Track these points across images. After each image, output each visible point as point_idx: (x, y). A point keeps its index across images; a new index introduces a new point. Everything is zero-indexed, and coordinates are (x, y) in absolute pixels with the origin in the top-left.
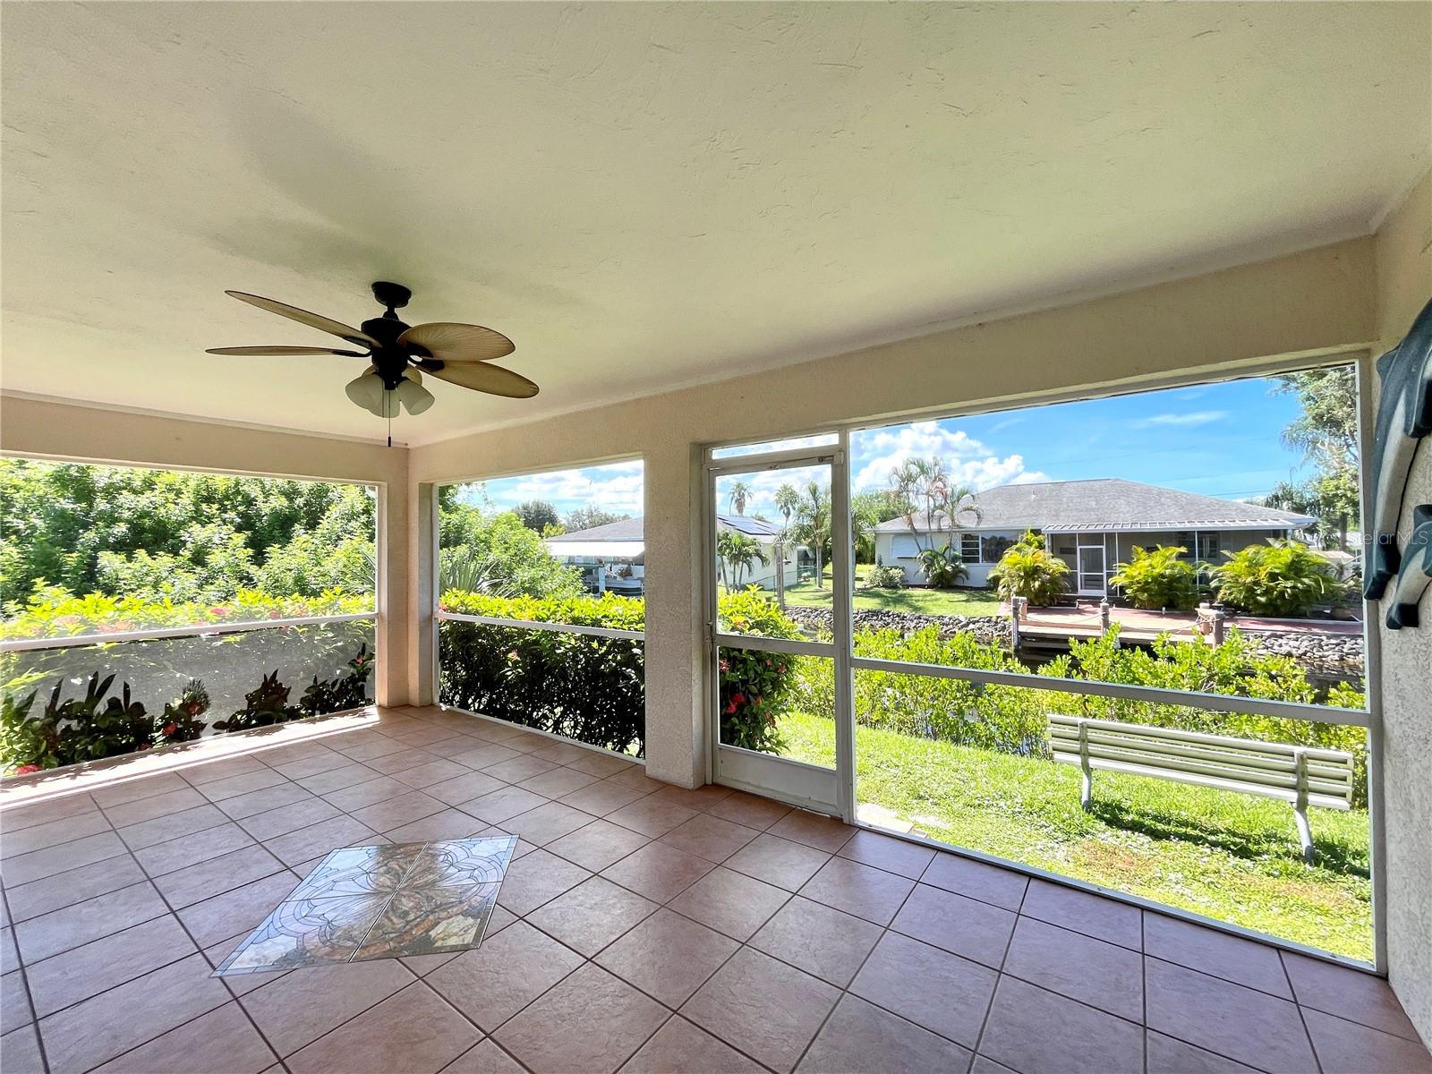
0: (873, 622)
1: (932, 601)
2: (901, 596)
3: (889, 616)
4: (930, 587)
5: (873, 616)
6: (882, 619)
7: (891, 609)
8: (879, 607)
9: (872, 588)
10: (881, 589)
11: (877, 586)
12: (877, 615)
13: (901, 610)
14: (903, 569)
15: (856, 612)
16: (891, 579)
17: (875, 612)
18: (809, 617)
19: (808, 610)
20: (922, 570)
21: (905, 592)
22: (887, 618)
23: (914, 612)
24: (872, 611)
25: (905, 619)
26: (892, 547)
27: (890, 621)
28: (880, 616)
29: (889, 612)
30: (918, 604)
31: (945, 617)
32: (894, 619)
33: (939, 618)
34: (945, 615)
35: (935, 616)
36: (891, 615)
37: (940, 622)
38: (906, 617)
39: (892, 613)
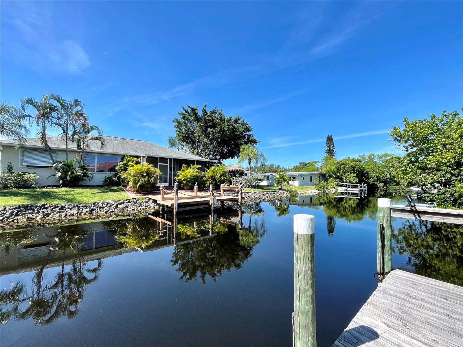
0: (30, 216)
2: (43, 192)
7: (46, 202)
12: (32, 209)
13: (56, 202)
16: (26, 181)
20: (59, 175)
21: (43, 190)
23: (70, 203)
24: (23, 207)
25: (64, 208)
26: (22, 158)
27: (49, 212)
28: (36, 210)
29: (44, 205)
30: (67, 197)
31: (98, 203)
32: (54, 210)
33: (94, 204)
34: (98, 202)
35: (91, 203)
36: (48, 207)
37: (97, 207)
38: (64, 207)
39: (48, 205)
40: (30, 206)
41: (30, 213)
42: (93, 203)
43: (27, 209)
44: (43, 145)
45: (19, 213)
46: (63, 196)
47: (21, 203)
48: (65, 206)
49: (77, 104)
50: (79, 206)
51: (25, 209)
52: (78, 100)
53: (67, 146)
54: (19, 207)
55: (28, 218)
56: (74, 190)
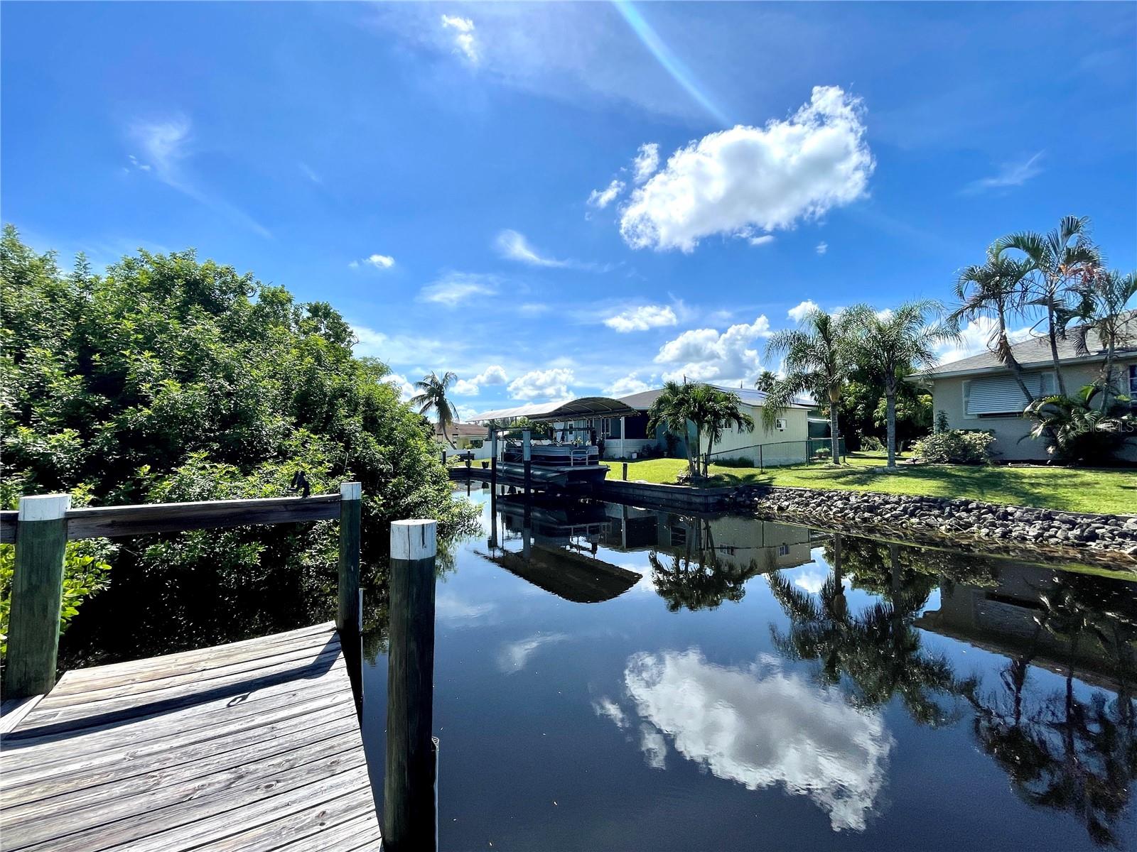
0: (931, 521)
1: (1075, 486)
2: (992, 475)
3: (968, 511)
4: (1055, 462)
5: (930, 508)
6: (951, 515)
7: (973, 497)
8: (945, 493)
9: (926, 464)
10: (947, 466)
11: (938, 461)
12: (942, 508)
13: (997, 501)
14: (992, 432)
15: (896, 499)
16: (967, 448)
17: (935, 501)
18: (807, 505)
19: (808, 494)
20: (1038, 432)
21: (998, 470)
22: (964, 514)
23: (1030, 507)
24: (928, 500)
25: (1010, 518)
26: (966, 399)
27: (971, 519)
28: (947, 509)
29: (967, 503)
30: (1037, 491)
31: (1125, 519)
32: (983, 516)
33: (1106, 520)
34: (1123, 515)
35: (1095, 517)
36: (973, 508)
37: (1111, 532)
38: (1011, 514)
39: (974, 505)
40: (939, 501)
41: (934, 515)
42: (1103, 518)
43: (934, 507)
44: (1003, 364)
45: (917, 512)
46: (1027, 487)
47: (928, 493)
48: (1016, 512)
49: (1071, 228)
50: (1054, 519)
51: (930, 506)
52: (1069, 218)
53: (1055, 354)
54: (922, 499)
55: (927, 524)
56: (1075, 476)
